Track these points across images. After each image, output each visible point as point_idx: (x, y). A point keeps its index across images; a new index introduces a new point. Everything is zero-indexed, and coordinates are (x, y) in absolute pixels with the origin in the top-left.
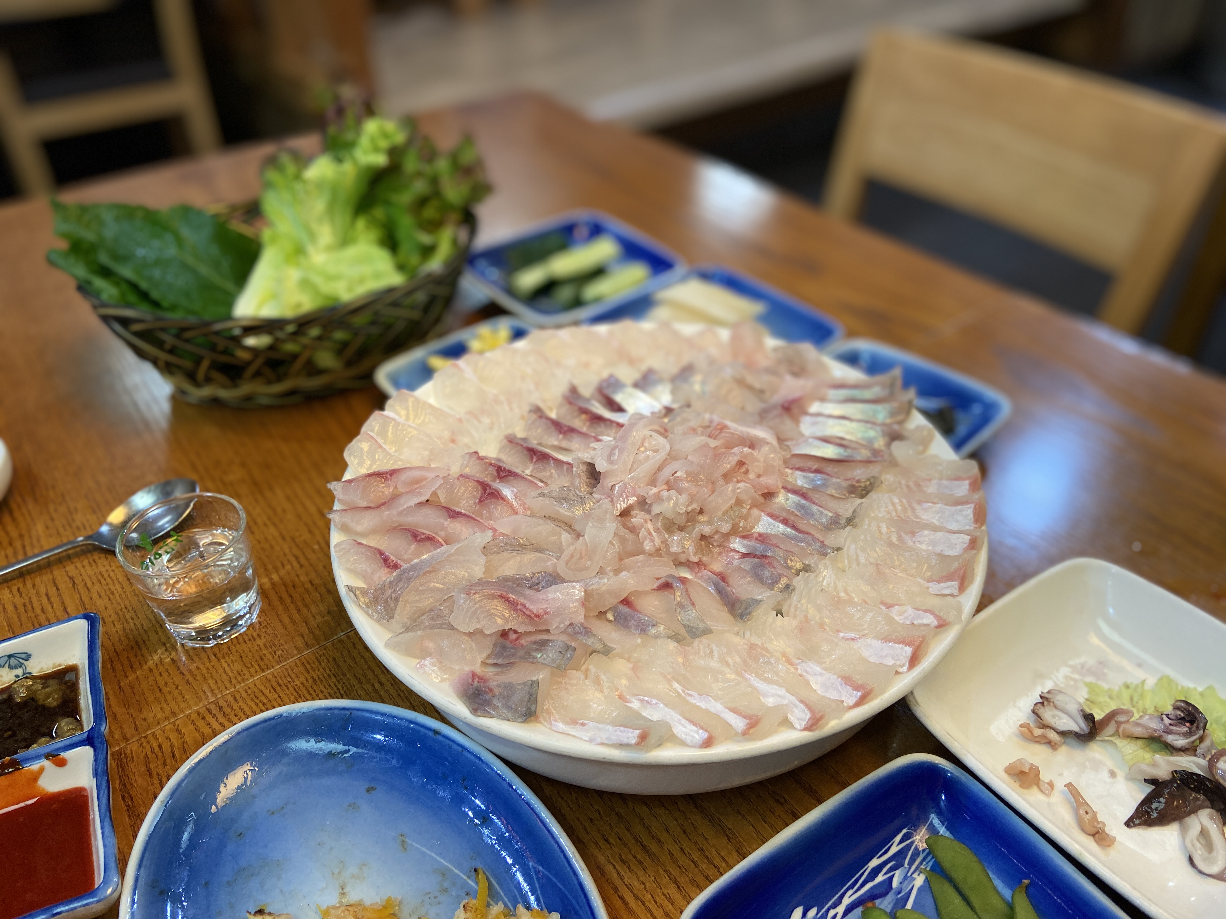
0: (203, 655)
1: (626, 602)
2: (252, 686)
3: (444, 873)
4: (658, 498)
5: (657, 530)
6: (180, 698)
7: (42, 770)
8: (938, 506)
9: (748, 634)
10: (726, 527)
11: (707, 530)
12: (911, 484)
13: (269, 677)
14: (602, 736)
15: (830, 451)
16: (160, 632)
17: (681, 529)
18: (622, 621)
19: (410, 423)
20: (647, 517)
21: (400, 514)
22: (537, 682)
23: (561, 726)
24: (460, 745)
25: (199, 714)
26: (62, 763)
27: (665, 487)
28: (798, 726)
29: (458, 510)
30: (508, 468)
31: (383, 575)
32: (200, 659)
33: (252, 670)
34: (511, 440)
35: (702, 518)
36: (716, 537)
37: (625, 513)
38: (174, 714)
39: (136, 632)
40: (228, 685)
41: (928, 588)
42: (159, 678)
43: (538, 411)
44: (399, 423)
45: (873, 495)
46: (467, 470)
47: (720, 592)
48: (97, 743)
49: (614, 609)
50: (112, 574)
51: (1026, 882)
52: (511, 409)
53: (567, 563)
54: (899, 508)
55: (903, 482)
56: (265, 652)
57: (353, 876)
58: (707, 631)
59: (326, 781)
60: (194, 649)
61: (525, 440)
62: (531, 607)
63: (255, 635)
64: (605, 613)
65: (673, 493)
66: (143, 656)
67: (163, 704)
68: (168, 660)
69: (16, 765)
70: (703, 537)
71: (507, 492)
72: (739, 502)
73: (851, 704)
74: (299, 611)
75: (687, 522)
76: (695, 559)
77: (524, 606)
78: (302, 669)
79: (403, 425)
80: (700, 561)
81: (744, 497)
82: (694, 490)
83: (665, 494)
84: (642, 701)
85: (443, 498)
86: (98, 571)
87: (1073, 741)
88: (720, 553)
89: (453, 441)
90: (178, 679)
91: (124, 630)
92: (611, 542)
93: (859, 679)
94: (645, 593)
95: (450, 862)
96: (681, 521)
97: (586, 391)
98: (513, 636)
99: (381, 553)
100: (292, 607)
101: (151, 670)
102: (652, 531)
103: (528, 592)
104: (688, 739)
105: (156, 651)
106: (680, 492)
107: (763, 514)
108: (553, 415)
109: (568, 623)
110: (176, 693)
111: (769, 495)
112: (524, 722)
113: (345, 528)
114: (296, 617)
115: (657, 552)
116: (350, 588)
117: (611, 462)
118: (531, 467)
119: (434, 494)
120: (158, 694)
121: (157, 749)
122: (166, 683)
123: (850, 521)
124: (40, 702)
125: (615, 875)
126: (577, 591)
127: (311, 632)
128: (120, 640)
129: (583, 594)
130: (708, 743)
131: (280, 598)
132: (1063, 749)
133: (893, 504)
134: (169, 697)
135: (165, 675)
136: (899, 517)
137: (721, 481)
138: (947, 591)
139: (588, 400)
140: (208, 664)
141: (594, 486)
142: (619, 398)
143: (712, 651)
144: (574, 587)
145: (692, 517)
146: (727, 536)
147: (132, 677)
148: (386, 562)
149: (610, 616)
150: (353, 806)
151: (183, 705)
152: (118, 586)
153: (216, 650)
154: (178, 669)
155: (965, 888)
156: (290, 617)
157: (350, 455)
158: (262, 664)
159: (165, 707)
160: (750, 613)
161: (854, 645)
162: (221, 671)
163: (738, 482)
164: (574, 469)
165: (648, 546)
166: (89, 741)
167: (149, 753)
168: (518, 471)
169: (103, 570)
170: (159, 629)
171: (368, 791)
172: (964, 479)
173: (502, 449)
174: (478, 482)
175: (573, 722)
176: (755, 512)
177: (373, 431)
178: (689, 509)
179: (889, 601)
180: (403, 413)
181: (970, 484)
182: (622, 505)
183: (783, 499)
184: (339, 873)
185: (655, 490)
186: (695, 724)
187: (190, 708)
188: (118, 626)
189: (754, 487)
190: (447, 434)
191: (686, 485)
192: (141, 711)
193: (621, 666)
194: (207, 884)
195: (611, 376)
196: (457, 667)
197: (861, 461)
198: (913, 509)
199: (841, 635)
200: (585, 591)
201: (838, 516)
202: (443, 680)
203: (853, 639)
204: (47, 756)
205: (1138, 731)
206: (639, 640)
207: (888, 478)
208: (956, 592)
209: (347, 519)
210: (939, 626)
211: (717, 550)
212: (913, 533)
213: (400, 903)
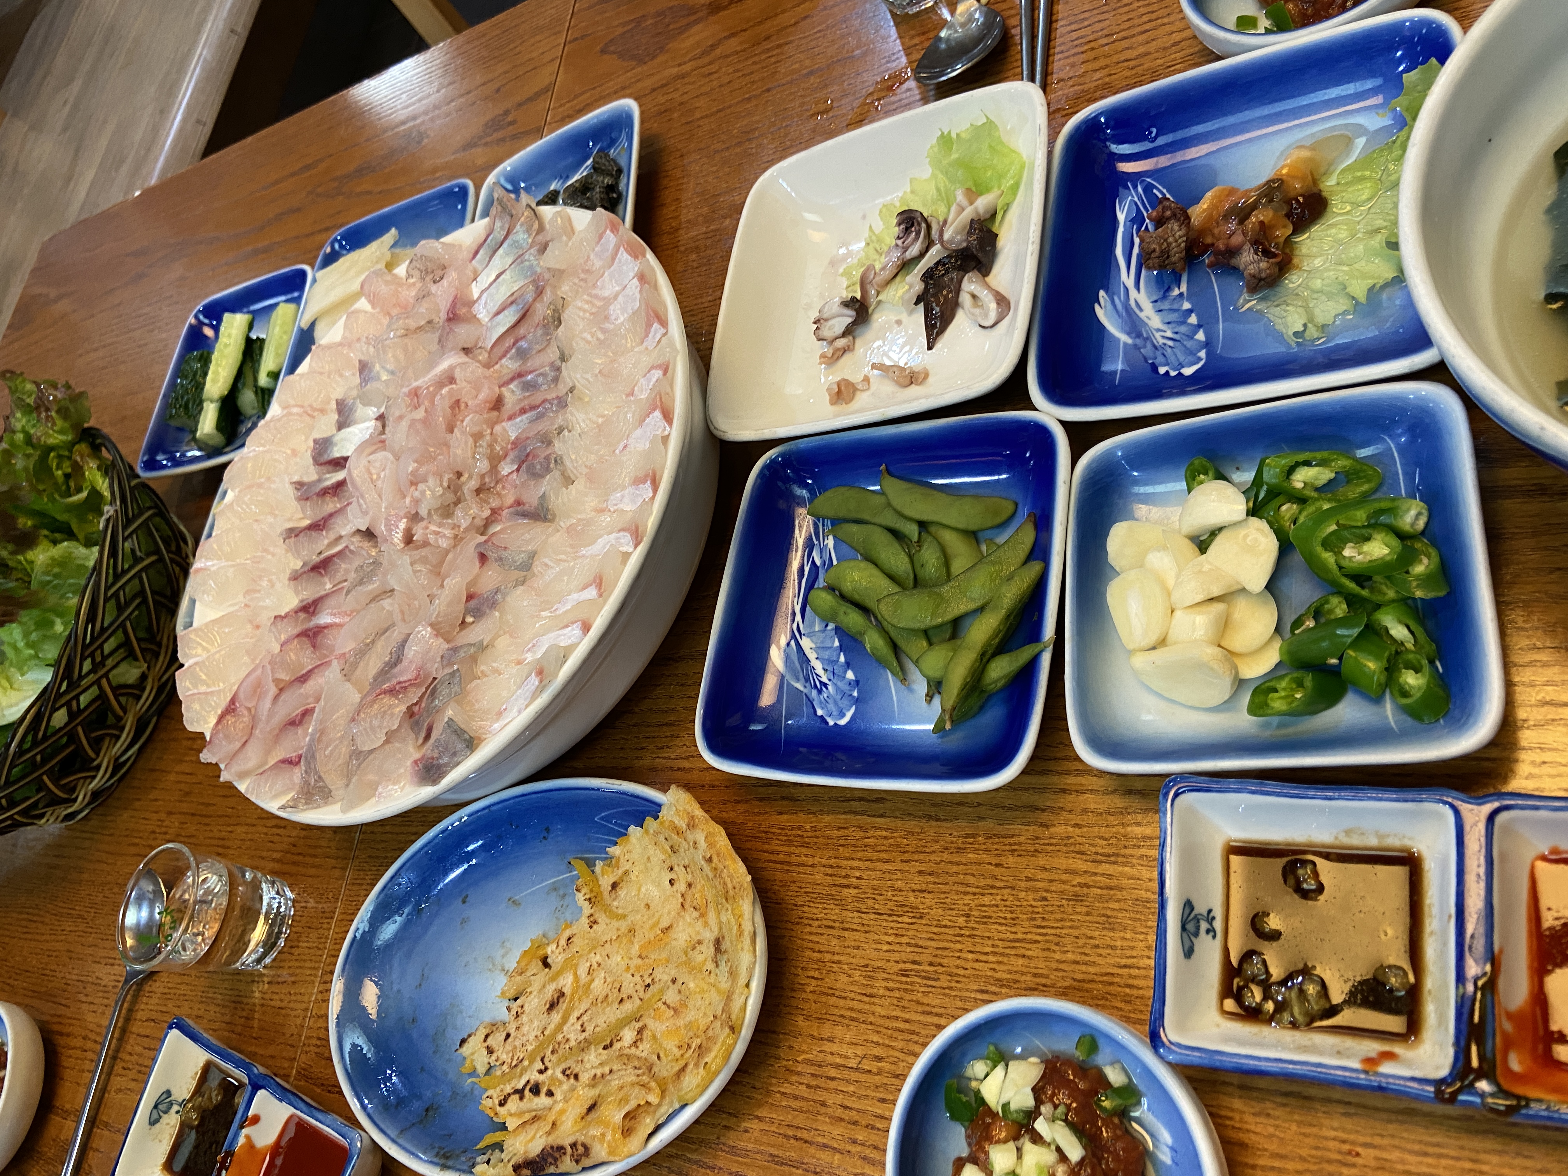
0: (284, 956)
1: (470, 597)
2: (336, 936)
3: (555, 888)
4: (417, 502)
5: (440, 525)
6: (299, 997)
7: (248, 1137)
8: (606, 274)
9: (562, 524)
10: (483, 466)
11: (474, 484)
12: (582, 276)
13: (341, 917)
14: (522, 702)
15: (509, 318)
16: (242, 978)
17: (456, 504)
18: (478, 613)
19: (213, 650)
20: (423, 524)
21: (268, 722)
22: (450, 719)
23: (496, 726)
24: (484, 809)
25: (321, 992)
26: (256, 1119)
27: (413, 488)
28: (631, 550)
29: (304, 672)
30: (310, 601)
31: (297, 774)
32: (284, 961)
33: (325, 926)
34: (295, 577)
35: (463, 479)
36: (487, 480)
37: (408, 539)
38: (306, 1009)
39: (227, 997)
40: (320, 952)
41: (647, 349)
42: (272, 1003)
43: (292, 533)
44: (203, 662)
45: (565, 316)
46: (283, 637)
47: (525, 515)
48: (261, 1083)
49: (467, 612)
50: (169, 985)
51: (883, 467)
52: (273, 555)
53: (404, 620)
54: (586, 307)
55: (577, 281)
56: (320, 906)
57: (503, 956)
58: (533, 555)
59: (433, 929)
60: (274, 960)
61: (304, 565)
62: (405, 678)
63: (303, 904)
64: (463, 622)
65: (421, 486)
66: (247, 1004)
67: (293, 1013)
68: (266, 986)
69: (230, 1154)
70: (478, 491)
71: (324, 619)
72: (477, 437)
73: (651, 495)
74: (315, 856)
75: (456, 495)
76: (487, 513)
77: (400, 683)
78: (355, 888)
79: (208, 658)
80: (492, 509)
81: (476, 429)
82: (432, 467)
83: (417, 494)
84: (529, 650)
85: (285, 676)
86: (159, 995)
87: (859, 330)
88: (504, 488)
89: (258, 627)
90: (284, 989)
91: (219, 1005)
92: (415, 572)
93: (641, 474)
94: (477, 577)
95: (553, 877)
96: (450, 497)
97: (311, 474)
98: (416, 709)
99: (283, 761)
100: (308, 860)
101: (262, 1005)
102: (437, 529)
103: (395, 670)
104: (574, 640)
105: (253, 992)
106: (425, 481)
107: (504, 424)
108: (307, 522)
109: (439, 659)
110: (293, 998)
111: (498, 404)
112: (473, 751)
113: (242, 775)
114: (317, 861)
115: (457, 539)
116: (283, 808)
117: (365, 513)
118: (326, 579)
119: (276, 681)
120: (283, 1012)
121: (318, 1043)
122: (281, 1000)
123: (563, 359)
124: (211, 1107)
125: (664, 761)
126: (425, 631)
127: (337, 858)
128: (222, 1014)
129: (429, 629)
130: (586, 628)
131: (294, 863)
132: (858, 342)
133: (580, 309)
134: (292, 1005)
135: (275, 997)
136: (591, 314)
137: (449, 436)
138: (658, 336)
139: (319, 480)
140: (294, 958)
141: (377, 542)
142: (337, 453)
143: (546, 565)
144: (419, 632)
145: (454, 487)
146: (494, 468)
147: (256, 1024)
148: (290, 762)
149: (469, 619)
150: (464, 921)
151: (306, 999)
152: (183, 987)
153: (290, 944)
154: (278, 983)
155: (854, 515)
156: (313, 866)
157: (192, 724)
158: (327, 915)
159: (295, 1013)
160: (548, 510)
161: (631, 448)
162: (306, 951)
163: (462, 421)
164: (352, 547)
165: (444, 543)
166: (256, 1088)
167: (317, 1050)
168: (323, 593)
169: (161, 990)
170: (238, 977)
171: (464, 902)
172: (605, 231)
173: (297, 593)
174: (298, 636)
175: (500, 714)
176: (498, 429)
177: (189, 689)
178: (445, 484)
179: (628, 390)
180: (199, 651)
181: (612, 231)
182: (398, 536)
183: (512, 395)
184: (494, 965)
185: (408, 500)
186: (567, 626)
187: (312, 994)
188: (212, 1008)
189: (476, 412)
190: (249, 628)
191: (423, 470)
192: (284, 1034)
193: (502, 643)
194: (422, 1069)
195: (316, 441)
196: (402, 770)
197: (534, 300)
198: (596, 297)
199: (617, 452)
200: (431, 625)
201: (552, 364)
202: (402, 789)
203: (625, 447)
204: (242, 1127)
205: (887, 274)
206: (497, 614)
207: (565, 289)
208: (663, 331)
209: (236, 768)
210: (665, 372)
211: (499, 487)
212: (607, 318)
213: (544, 936)
